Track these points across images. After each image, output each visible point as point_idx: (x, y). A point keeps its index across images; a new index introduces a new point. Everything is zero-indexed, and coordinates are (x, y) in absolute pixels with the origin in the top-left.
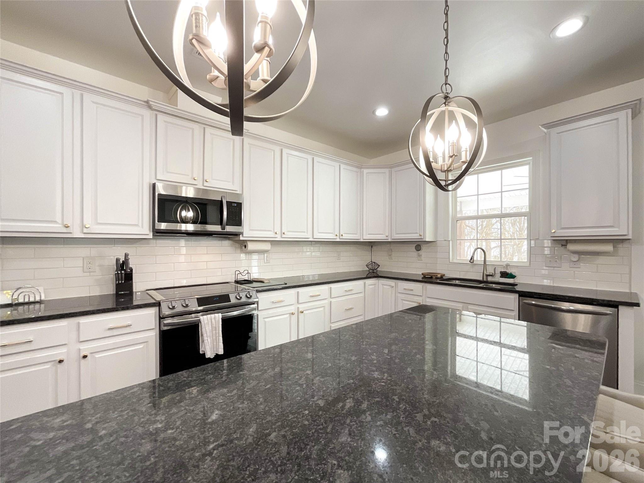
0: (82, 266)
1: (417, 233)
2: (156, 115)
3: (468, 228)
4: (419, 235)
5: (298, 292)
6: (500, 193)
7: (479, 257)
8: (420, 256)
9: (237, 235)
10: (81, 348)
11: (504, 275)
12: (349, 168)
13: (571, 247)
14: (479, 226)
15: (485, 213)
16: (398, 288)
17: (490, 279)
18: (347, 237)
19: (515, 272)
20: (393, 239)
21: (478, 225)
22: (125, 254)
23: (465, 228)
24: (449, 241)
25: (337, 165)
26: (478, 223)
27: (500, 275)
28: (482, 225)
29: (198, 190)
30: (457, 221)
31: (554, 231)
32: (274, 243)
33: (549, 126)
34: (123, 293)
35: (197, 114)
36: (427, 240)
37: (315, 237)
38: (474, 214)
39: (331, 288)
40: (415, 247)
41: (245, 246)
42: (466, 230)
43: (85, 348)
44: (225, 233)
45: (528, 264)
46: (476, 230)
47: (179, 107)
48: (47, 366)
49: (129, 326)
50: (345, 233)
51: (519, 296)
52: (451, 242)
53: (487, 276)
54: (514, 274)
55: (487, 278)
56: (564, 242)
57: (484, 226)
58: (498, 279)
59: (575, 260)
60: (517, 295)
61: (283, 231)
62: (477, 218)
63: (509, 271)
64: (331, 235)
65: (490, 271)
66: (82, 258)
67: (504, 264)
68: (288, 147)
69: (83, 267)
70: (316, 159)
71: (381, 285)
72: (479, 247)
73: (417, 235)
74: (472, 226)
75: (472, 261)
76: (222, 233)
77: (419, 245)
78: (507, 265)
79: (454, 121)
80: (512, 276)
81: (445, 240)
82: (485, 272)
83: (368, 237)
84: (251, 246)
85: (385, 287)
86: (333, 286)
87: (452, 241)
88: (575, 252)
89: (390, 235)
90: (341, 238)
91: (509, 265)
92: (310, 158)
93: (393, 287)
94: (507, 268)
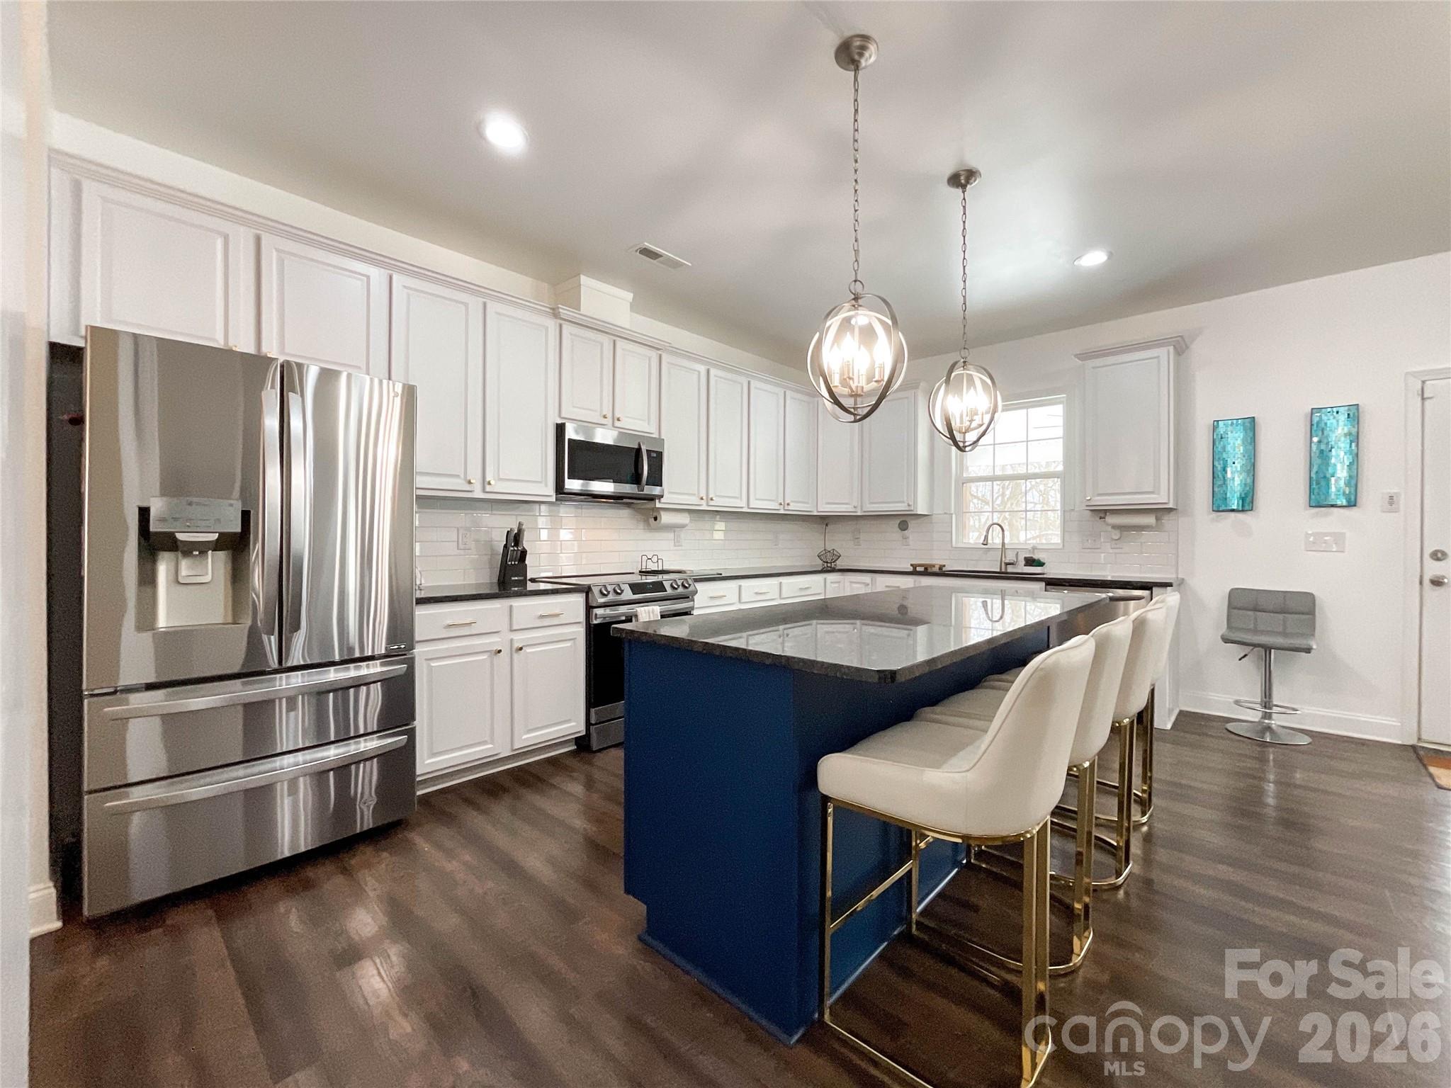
0: (456, 540)
1: (903, 502)
2: (561, 326)
3: (975, 501)
4: (906, 504)
5: (740, 586)
6: (1025, 443)
7: (995, 540)
8: (906, 538)
9: (652, 499)
10: (515, 638)
11: (1030, 562)
12: (799, 396)
13: (1112, 520)
14: (998, 497)
15: (1009, 472)
16: (876, 583)
17: (1010, 569)
18: (796, 507)
19: (1044, 559)
20: (865, 512)
21: (995, 496)
22: (519, 523)
23: (970, 501)
24: (952, 514)
25: (780, 391)
26: (996, 491)
27: (1024, 563)
28: (1003, 495)
29: (622, 435)
30: (963, 484)
31: (1089, 498)
32: (695, 513)
33: (1085, 356)
34: (516, 578)
35: (607, 321)
36: (919, 513)
37: (751, 506)
38: (988, 472)
39: (781, 583)
40: (899, 524)
41: (656, 519)
42: (972, 505)
43: (519, 639)
44: (643, 496)
45: (1061, 546)
46: (991, 505)
47: (581, 312)
48: (484, 657)
49: (557, 615)
50: (792, 502)
51: (1047, 585)
52: (954, 516)
53: (1007, 564)
54: (1042, 561)
55: (1006, 568)
56: (1101, 513)
57: (1007, 496)
58: (1022, 568)
59: (1117, 538)
60: (1043, 584)
61: (710, 496)
62: (992, 479)
63: (1036, 557)
64: (772, 503)
65: (1010, 557)
66: (456, 530)
67: (1029, 547)
68: (716, 366)
69: (458, 541)
70: (754, 383)
71: (849, 584)
72: (995, 521)
73: (903, 505)
74: (983, 496)
75: (985, 543)
76: (637, 496)
77: (904, 521)
78: (1034, 549)
79: (972, 388)
80: (1041, 564)
81: (945, 513)
82: (1003, 559)
83: (825, 508)
84: (666, 518)
85: (855, 585)
86: (784, 580)
87: (956, 514)
88: (1114, 527)
89: (860, 504)
90: (786, 508)
91: (1037, 549)
92: (744, 381)
93: (868, 585)
94: (1033, 553)
